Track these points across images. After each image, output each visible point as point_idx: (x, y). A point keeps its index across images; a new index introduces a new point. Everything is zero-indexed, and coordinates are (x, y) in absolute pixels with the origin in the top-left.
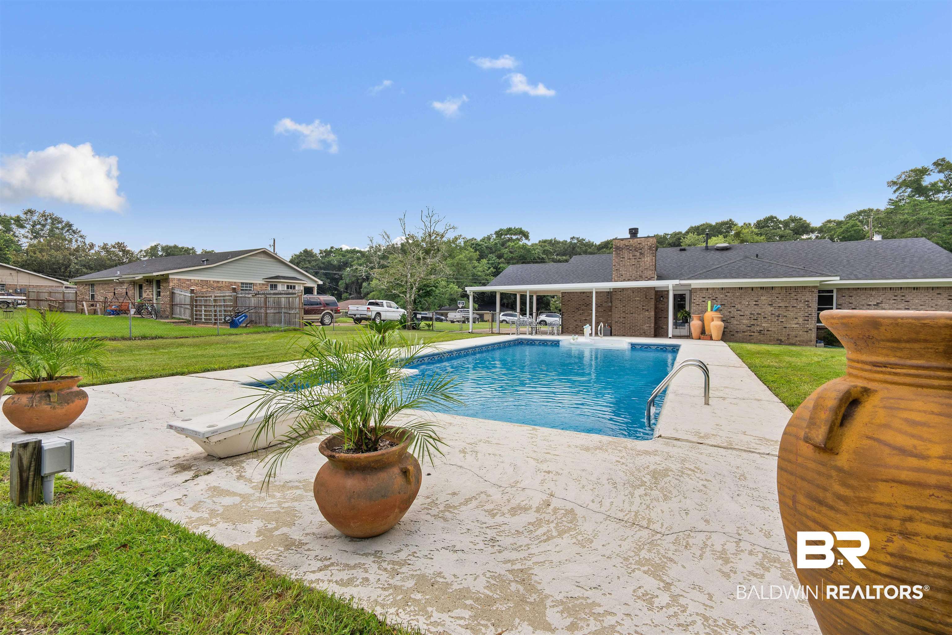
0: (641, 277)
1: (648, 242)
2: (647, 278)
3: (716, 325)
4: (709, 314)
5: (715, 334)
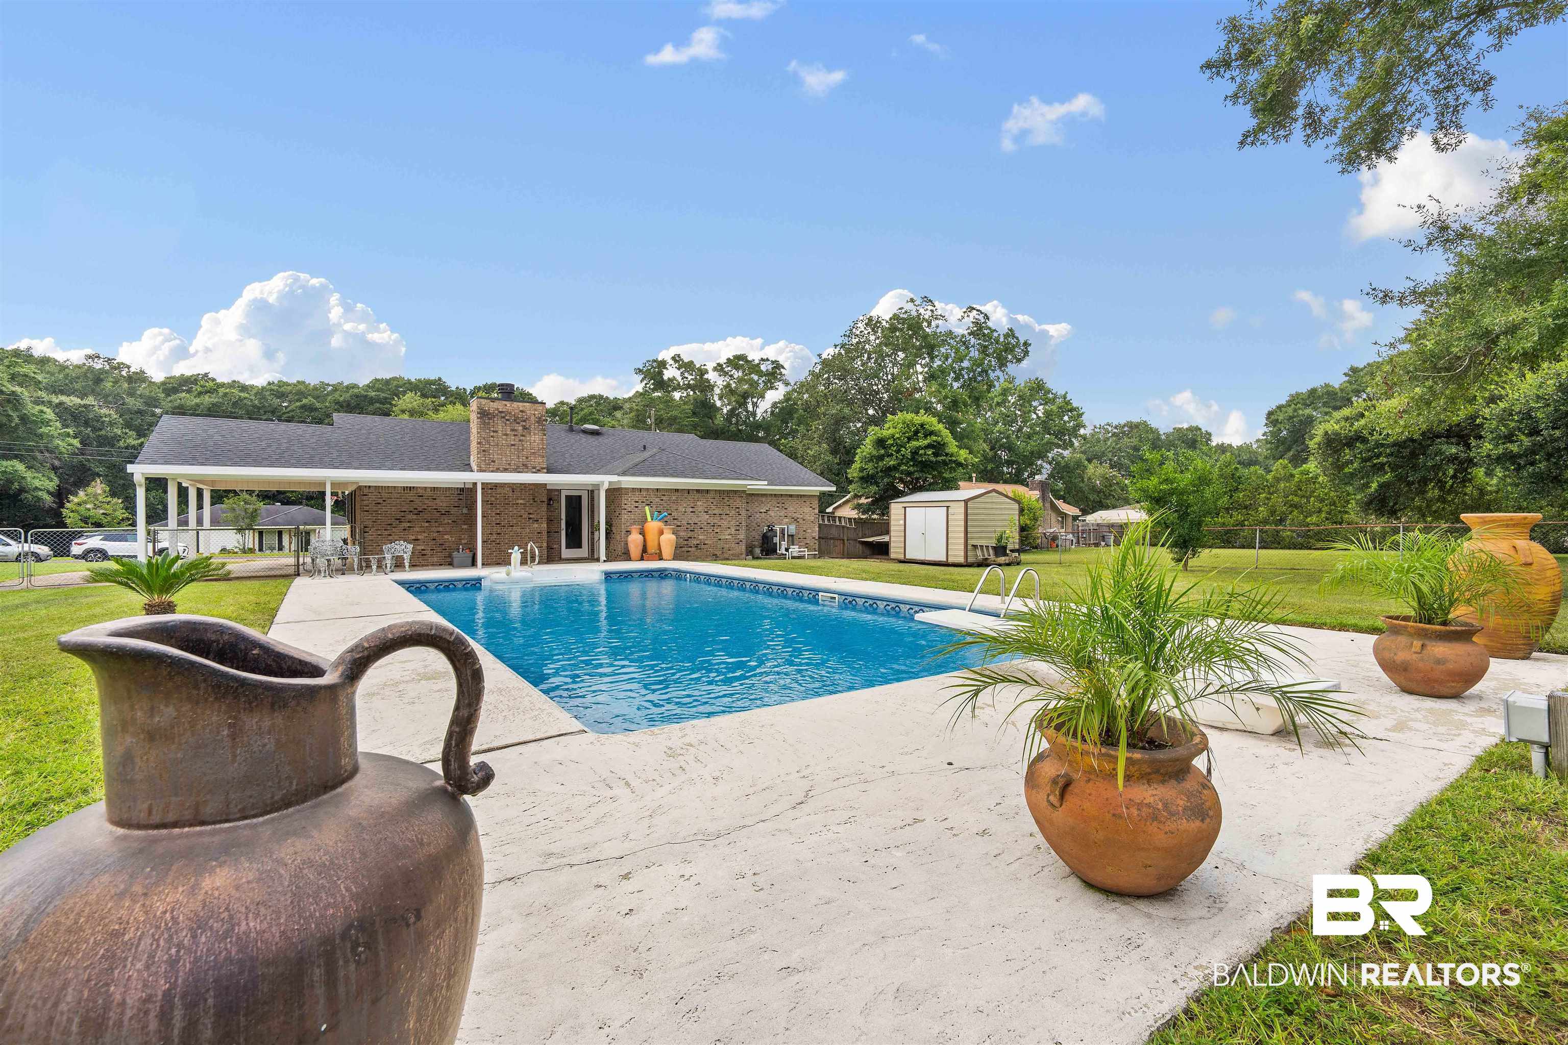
0: (525, 466)
1: (535, 410)
2: (534, 468)
3: (668, 539)
4: (653, 525)
5: (667, 551)
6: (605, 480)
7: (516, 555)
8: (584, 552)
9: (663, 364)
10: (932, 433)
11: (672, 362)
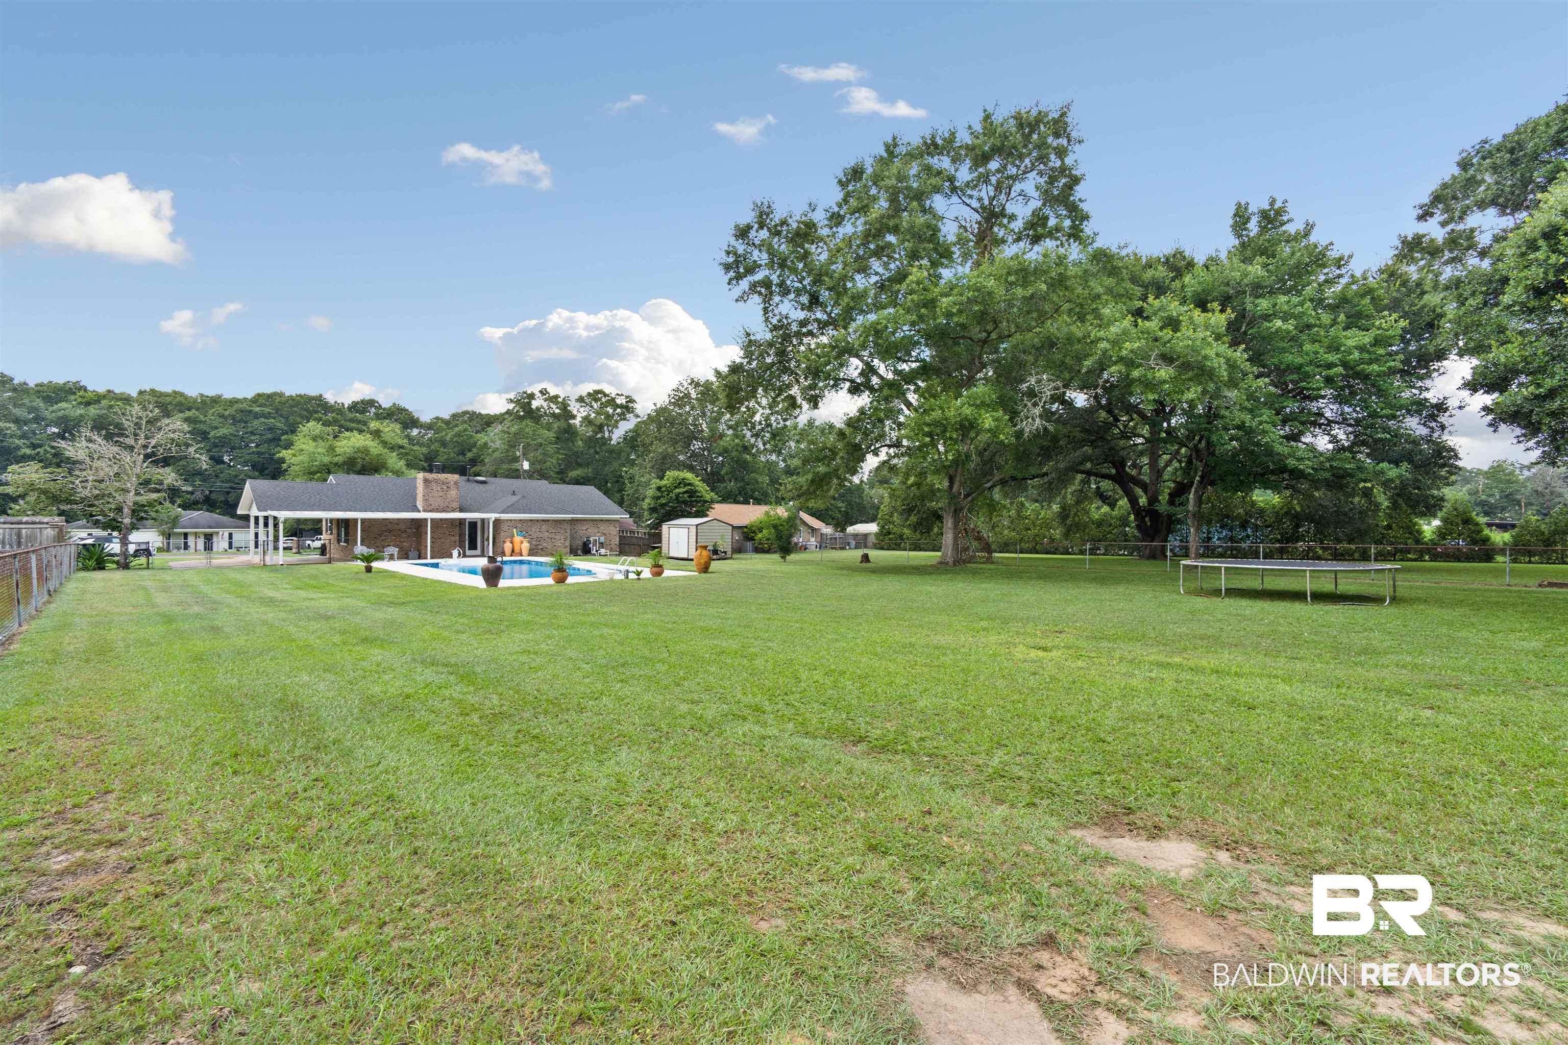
0: (448, 507)
1: (454, 478)
2: (452, 508)
3: (526, 546)
4: (517, 539)
5: (525, 551)
6: (492, 516)
7: (455, 553)
8: (478, 552)
9: (532, 396)
10: (690, 484)
11: (539, 395)
